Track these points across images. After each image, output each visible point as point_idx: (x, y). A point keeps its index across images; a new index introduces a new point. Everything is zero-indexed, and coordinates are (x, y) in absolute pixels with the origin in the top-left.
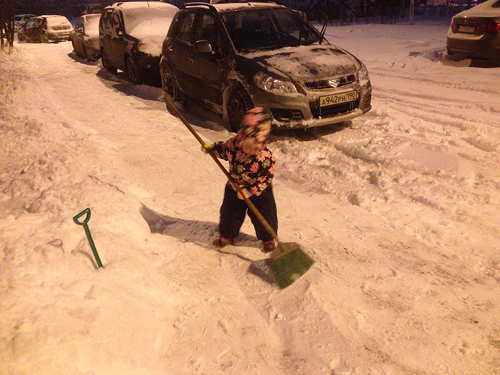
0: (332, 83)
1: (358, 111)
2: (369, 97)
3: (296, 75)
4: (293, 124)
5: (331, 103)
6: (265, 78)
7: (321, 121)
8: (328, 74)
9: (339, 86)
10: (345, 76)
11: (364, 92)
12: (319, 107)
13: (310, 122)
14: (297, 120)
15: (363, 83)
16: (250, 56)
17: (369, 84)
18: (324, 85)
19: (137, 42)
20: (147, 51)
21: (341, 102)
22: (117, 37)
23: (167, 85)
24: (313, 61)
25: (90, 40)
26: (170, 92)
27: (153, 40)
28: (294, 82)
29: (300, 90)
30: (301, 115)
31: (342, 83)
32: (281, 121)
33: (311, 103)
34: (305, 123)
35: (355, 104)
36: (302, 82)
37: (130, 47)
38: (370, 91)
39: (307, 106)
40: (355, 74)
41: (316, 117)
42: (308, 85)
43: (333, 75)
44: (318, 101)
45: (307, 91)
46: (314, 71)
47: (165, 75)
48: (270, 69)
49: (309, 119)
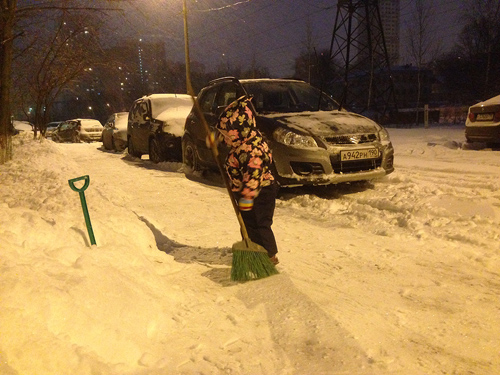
0: (354, 140)
1: (380, 170)
2: (391, 157)
3: (316, 131)
4: (313, 178)
5: (352, 159)
6: (284, 134)
7: (342, 176)
8: (349, 132)
9: (360, 143)
10: (366, 135)
11: (386, 152)
12: (340, 161)
13: (331, 177)
14: (318, 174)
15: (384, 143)
16: (270, 116)
17: (390, 146)
18: (345, 141)
19: (162, 124)
20: (171, 131)
21: (362, 158)
22: (144, 122)
23: (188, 157)
24: (333, 120)
25: (119, 133)
26: (190, 164)
27: (177, 122)
28: (313, 136)
29: (320, 144)
30: (322, 168)
31: (363, 140)
32: (300, 175)
33: (331, 157)
34: (325, 177)
35: (378, 162)
36: (323, 138)
37: (155, 128)
38: (393, 152)
39: (327, 159)
40: (376, 134)
41: (337, 172)
42: (328, 140)
43: (354, 132)
44: (339, 155)
45: (327, 145)
46: (334, 128)
47: (186, 148)
48: (290, 126)
49: (329, 173)
